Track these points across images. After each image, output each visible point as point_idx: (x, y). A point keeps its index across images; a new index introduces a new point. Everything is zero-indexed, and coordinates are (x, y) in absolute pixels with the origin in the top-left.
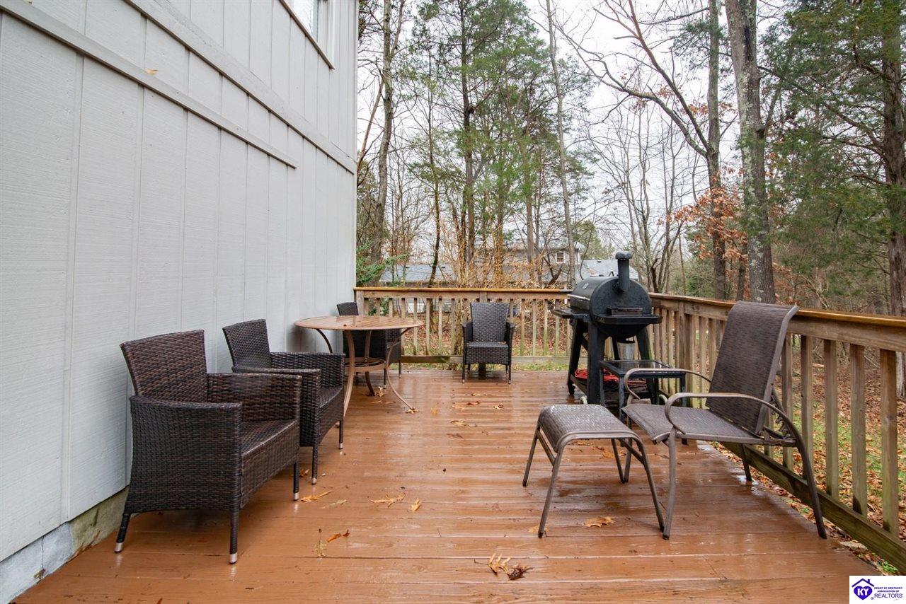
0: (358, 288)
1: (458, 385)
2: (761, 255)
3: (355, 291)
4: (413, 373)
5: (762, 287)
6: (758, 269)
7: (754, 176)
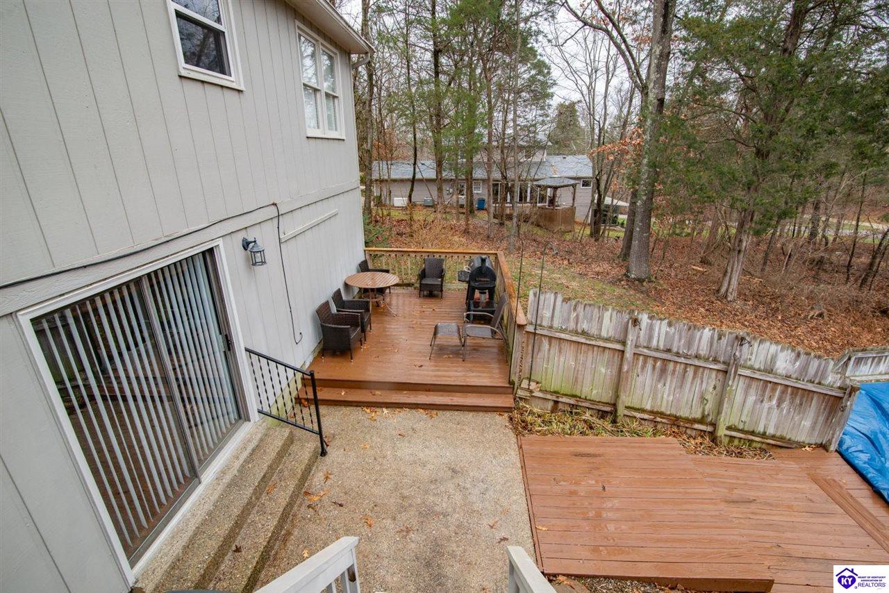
0: (367, 249)
1: (418, 301)
2: (644, 198)
3: (365, 251)
4: (396, 292)
5: (641, 221)
6: (641, 208)
7: (650, 137)
